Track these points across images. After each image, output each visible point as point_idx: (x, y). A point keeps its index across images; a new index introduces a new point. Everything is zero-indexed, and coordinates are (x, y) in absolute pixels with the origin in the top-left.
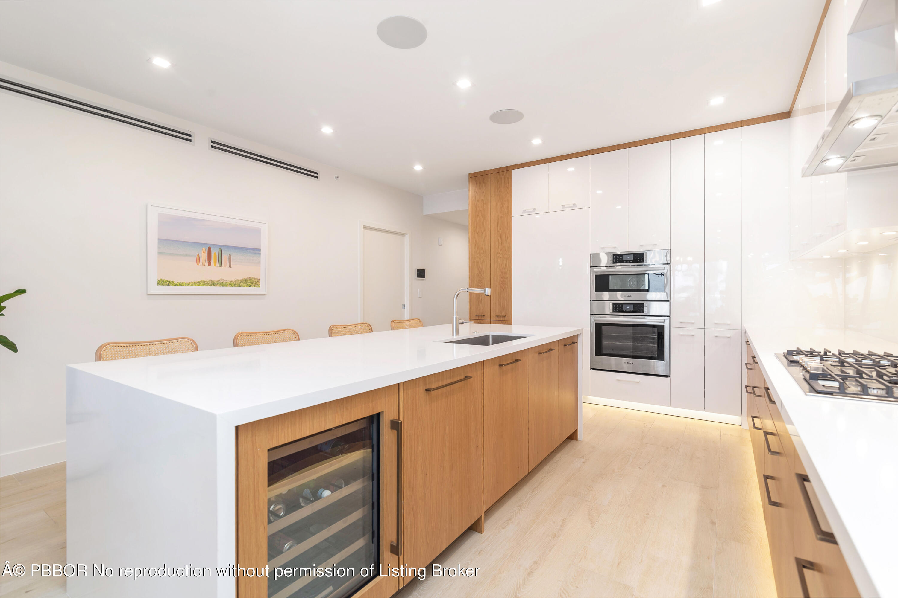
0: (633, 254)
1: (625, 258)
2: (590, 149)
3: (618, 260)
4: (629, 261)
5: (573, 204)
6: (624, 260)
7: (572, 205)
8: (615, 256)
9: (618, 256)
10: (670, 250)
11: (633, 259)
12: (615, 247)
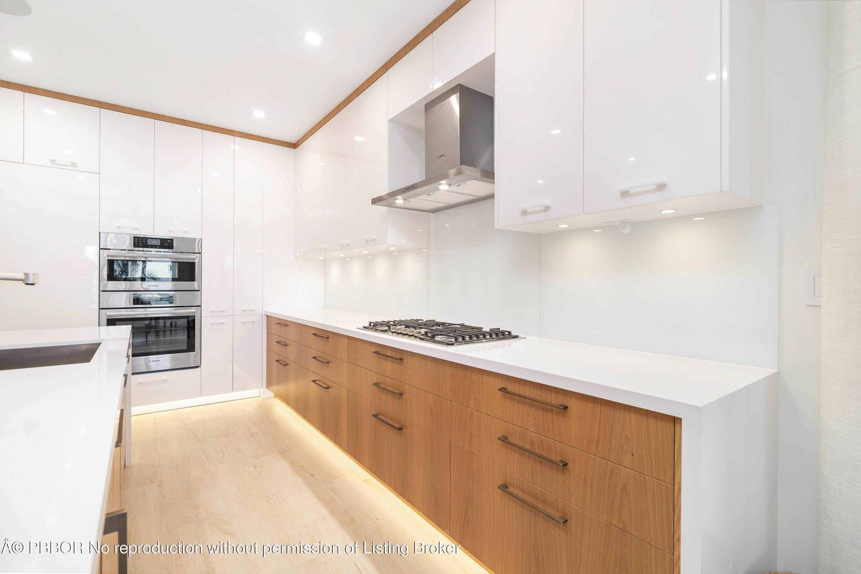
0: (161, 239)
1: (149, 242)
2: (100, 101)
3: (140, 243)
4: (155, 247)
5: (72, 163)
6: (148, 244)
7: (70, 164)
8: (136, 239)
9: (140, 239)
10: (202, 239)
11: (160, 245)
12: (136, 229)
